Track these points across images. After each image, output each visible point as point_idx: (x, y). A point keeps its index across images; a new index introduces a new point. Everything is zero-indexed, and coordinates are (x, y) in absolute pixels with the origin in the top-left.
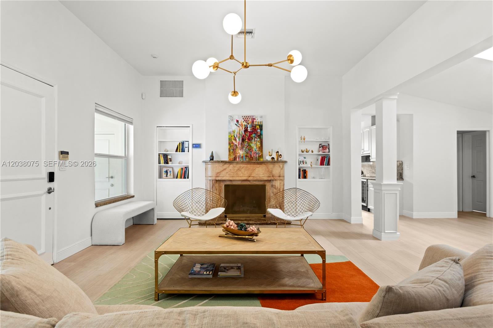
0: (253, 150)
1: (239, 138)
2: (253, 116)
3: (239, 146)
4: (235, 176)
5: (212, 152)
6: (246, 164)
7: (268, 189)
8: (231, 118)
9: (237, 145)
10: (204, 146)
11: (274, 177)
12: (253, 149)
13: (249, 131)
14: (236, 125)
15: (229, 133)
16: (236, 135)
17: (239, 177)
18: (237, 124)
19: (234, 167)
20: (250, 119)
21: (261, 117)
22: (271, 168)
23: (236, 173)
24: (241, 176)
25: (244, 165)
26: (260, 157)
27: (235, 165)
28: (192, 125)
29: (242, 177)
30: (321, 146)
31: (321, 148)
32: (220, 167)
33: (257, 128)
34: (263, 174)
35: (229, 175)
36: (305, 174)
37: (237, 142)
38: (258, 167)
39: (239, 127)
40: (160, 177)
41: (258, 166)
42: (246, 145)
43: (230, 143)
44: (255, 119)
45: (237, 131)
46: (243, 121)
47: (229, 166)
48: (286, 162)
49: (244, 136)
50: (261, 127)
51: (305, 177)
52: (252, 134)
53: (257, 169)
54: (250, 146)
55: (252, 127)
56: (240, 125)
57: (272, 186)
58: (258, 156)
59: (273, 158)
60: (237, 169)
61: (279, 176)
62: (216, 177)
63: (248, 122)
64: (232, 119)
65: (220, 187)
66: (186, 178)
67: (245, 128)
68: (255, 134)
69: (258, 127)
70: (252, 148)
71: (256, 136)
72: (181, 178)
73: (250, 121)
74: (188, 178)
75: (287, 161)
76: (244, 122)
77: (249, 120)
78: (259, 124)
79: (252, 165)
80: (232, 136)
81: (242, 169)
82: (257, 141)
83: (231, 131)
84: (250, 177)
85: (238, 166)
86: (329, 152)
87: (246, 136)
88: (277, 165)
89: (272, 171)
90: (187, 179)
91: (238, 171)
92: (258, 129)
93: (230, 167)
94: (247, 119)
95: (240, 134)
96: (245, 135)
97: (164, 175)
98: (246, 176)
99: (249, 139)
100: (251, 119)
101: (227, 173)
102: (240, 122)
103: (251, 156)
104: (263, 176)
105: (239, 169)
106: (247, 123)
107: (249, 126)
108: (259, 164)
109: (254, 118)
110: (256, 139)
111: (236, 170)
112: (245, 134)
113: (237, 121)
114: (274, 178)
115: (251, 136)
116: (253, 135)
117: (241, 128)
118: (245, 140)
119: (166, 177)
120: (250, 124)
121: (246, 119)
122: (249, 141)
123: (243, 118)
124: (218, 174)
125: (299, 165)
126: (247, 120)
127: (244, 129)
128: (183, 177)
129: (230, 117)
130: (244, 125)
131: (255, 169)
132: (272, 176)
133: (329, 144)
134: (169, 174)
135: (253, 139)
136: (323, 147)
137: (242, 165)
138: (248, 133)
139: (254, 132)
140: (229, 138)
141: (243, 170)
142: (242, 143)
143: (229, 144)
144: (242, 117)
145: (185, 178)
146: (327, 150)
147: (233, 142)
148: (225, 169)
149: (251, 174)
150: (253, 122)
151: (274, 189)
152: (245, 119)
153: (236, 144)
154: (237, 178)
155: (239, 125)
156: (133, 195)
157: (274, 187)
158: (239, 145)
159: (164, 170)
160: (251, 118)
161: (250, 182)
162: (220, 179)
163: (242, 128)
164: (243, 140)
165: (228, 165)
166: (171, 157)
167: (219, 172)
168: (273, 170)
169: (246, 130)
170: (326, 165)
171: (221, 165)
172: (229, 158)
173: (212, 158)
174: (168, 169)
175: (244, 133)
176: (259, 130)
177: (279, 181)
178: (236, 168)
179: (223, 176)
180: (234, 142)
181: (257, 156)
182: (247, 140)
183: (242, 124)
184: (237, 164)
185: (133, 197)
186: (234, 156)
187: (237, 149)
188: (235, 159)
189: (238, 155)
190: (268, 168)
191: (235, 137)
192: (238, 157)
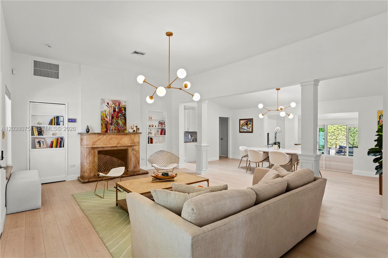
0: (120, 125)
1: (109, 116)
2: (119, 101)
4: (108, 144)
5: (88, 125)
6: (116, 135)
7: (130, 152)
8: (103, 101)
9: (108, 121)
10: (79, 121)
12: (120, 124)
13: (117, 111)
14: (107, 106)
16: (107, 114)
17: (111, 145)
18: (108, 105)
19: (107, 137)
20: (117, 102)
21: (125, 102)
23: (108, 142)
24: (112, 143)
25: (114, 136)
26: (125, 130)
27: (107, 136)
28: (68, 103)
29: (113, 144)
30: (160, 123)
31: (160, 124)
32: (96, 138)
33: (122, 109)
34: (128, 142)
35: (103, 143)
36: (151, 141)
37: (108, 119)
38: (124, 137)
39: (109, 108)
40: (34, 147)
41: (124, 136)
42: (114, 121)
43: (102, 119)
44: (121, 103)
45: (108, 111)
46: (112, 103)
47: (103, 137)
49: (113, 115)
50: (125, 109)
51: (152, 143)
52: (119, 114)
53: (123, 138)
54: (118, 122)
55: (119, 109)
56: (110, 106)
57: (133, 149)
58: (123, 129)
59: (134, 131)
60: (109, 138)
61: (138, 143)
62: (93, 145)
63: (116, 105)
64: (104, 101)
65: (95, 152)
66: (61, 147)
67: (114, 109)
68: (121, 113)
69: (123, 109)
70: (119, 123)
71: (122, 115)
72: (56, 147)
73: (117, 104)
74: (63, 147)
75: (142, 132)
76: (113, 104)
77: (116, 104)
78: (124, 106)
79: (120, 136)
80: (104, 114)
81: (113, 138)
82: (122, 118)
83: (103, 111)
84: (118, 144)
85: (110, 136)
86: (165, 127)
88: (137, 135)
91: (110, 140)
92: (123, 110)
93: (104, 137)
94: (115, 103)
95: (110, 113)
97: (37, 145)
99: (117, 117)
100: (118, 103)
101: (101, 142)
103: (118, 129)
104: (127, 143)
105: (110, 139)
106: (115, 105)
107: (116, 108)
108: (125, 135)
109: (120, 102)
110: (121, 117)
111: (108, 140)
113: (108, 103)
114: (135, 144)
115: (118, 115)
116: (120, 114)
118: (114, 117)
119: (39, 147)
120: (117, 106)
121: (114, 102)
122: (117, 118)
123: (112, 101)
124: (94, 143)
125: (148, 135)
126: (115, 104)
128: (58, 146)
129: (102, 100)
130: (113, 107)
131: (122, 139)
132: (133, 143)
133: (165, 122)
134: (42, 144)
135: (120, 117)
136: (161, 123)
138: (116, 113)
139: (120, 112)
140: (101, 116)
141: (113, 140)
142: (111, 120)
143: (102, 120)
144: (112, 100)
146: (164, 126)
147: (104, 119)
148: (100, 139)
149: (119, 142)
150: (119, 105)
151: (134, 151)
152: (113, 102)
153: (107, 120)
154: (109, 145)
155: (109, 107)
157: (134, 150)
158: (109, 121)
159: (37, 140)
160: (118, 102)
161: (117, 148)
162: (96, 147)
163: (111, 109)
164: (113, 118)
165: (102, 136)
167: (95, 141)
168: (134, 139)
169: (114, 111)
170: (163, 135)
171: (97, 136)
172: (101, 130)
173: (88, 131)
174: (40, 139)
175: (113, 112)
176: (124, 111)
177: (137, 146)
178: (108, 138)
179: (98, 144)
180: (106, 119)
183: (112, 106)
184: (109, 135)
186: (106, 129)
187: (108, 124)
188: (106, 131)
189: (109, 128)
190: (131, 138)
191: (106, 115)
192: (109, 130)
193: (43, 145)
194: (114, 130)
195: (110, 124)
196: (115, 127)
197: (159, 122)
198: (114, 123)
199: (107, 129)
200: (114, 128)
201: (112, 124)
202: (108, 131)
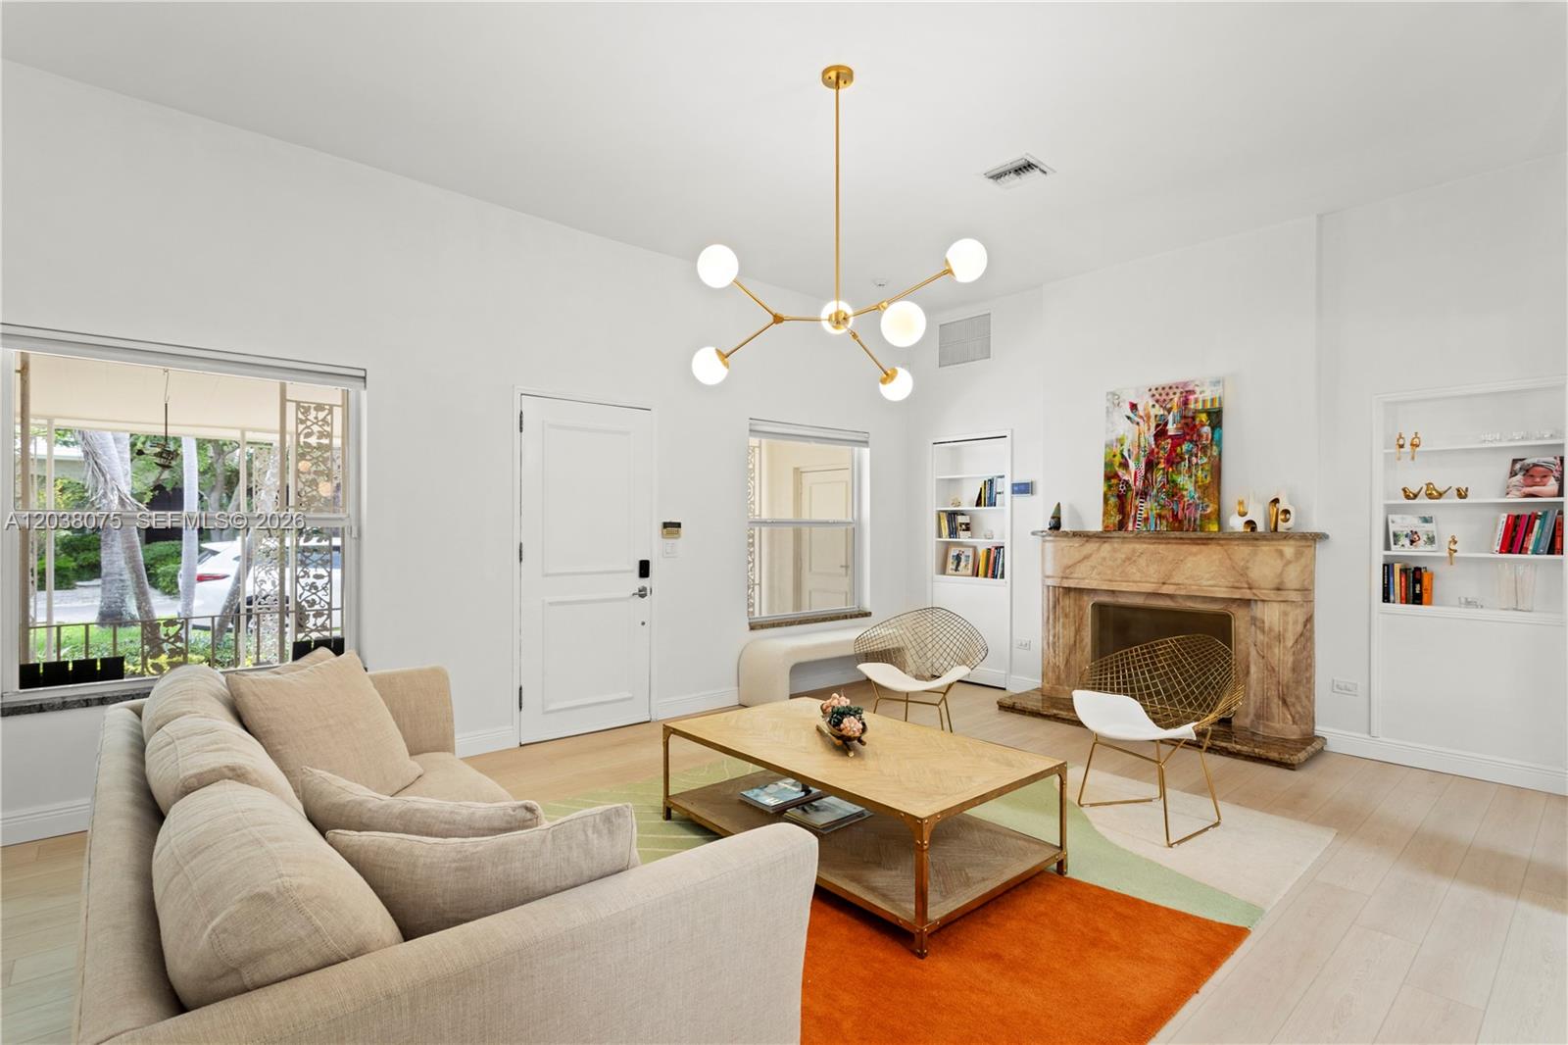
0: (1183, 496)
1: (1137, 459)
2: (1185, 384)
3: (1137, 484)
4: (1118, 578)
5: (1059, 504)
6: (1155, 543)
7: (1241, 630)
8: (1115, 399)
9: (1131, 482)
10: (1040, 488)
11: (1254, 591)
12: (1185, 493)
13: (1170, 433)
14: (1129, 418)
15: (1107, 446)
16: (1129, 450)
17: (1130, 584)
18: (1131, 415)
19: (1114, 550)
20: (1175, 394)
21: (1217, 383)
22: (1243, 559)
23: (1120, 570)
24: (1138, 579)
25: (1145, 546)
26: (1209, 519)
27: (1116, 545)
28: (1012, 430)
29: (1140, 582)
30: (1518, 466)
31: (1519, 477)
32: (1074, 549)
33: (1201, 421)
34: (1212, 578)
35: (1099, 574)
36: (1414, 588)
37: (1130, 473)
38: (1195, 555)
39: (1138, 424)
40: (943, 571)
41: (1195, 549)
42: (1159, 480)
43: (1110, 476)
44: (1192, 392)
45: (1130, 437)
46: (1151, 402)
47: (1099, 549)
48: (1319, 537)
49: (1152, 452)
50: (1214, 417)
51: (1416, 598)
52: (1180, 445)
53: (1190, 558)
54: (1173, 481)
55: (1183, 421)
56: (1141, 417)
57: (1254, 620)
58: (1201, 515)
59: (1251, 524)
60: (1123, 556)
61: (1278, 589)
62: (1063, 578)
63: (1169, 406)
64: (1116, 402)
65: (1081, 608)
67: (1157, 426)
68: (1191, 441)
69: (1204, 417)
70: (1180, 489)
71: (1195, 450)
72: (986, 576)
73: (1176, 399)
74: (1002, 576)
75: (1327, 533)
76: (1154, 406)
77: (1171, 400)
78: (1208, 406)
79: (1175, 546)
80: (1114, 456)
81: (1139, 556)
82: (1197, 464)
83: (1112, 441)
84: (1166, 586)
85: (1128, 548)
86: (1561, 493)
87: (1162, 452)
89: (1247, 568)
90: (998, 581)
91: (1127, 563)
92: (1203, 425)
93: (1102, 549)
94: (1164, 397)
95: (1139, 446)
96: (1156, 450)
97: (951, 566)
98: (1152, 580)
99: (1170, 462)
100: (1178, 395)
101: (1093, 568)
102: (1140, 408)
103: (1175, 516)
104: (1211, 582)
105: (1129, 559)
106: (1165, 408)
107: (1170, 418)
108: (1198, 544)
109: (1190, 388)
110: (1194, 458)
111: (1119, 561)
112: (1157, 446)
113: (1134, 407)
114: (1255, 595)
115: (1179, 449)
116: (1186, 447)
117: (1143, 426)
118: (1159, 463)
119: (954, 572)
120: (1175, 410)
121: (1161, 395)
122: (1171, 466)
123: (1151, 393)
124: (1067, 571)
125: (1387, 547)
126: (1165, 400)
127: (1153, 431)
128: (989, 575)
129: (1110, 397)
130: (1156, 416)
131: (1182, 561)
132: (1247, 586)
133: (1562, 460)
134: (962, 564)
135: (1183, 459)
136: (1528, 471)
137: (1140, 547)
138: (1169, 441)
139: (1188, 437)
140: (1106, 464)
141: (1142, 562)
142: (1146, 474)
143: (1108, 478)
144: (1150, 390)
145: (994, 576)
146: (1552, 485)
147: (1116, 476)
148: (1087, 557)
149: (1170, 576)
150: (1186, 403)
151: (1258, 632)
152: (1157, 396)
153: (1126, 478)
154: (1124, 584)
155: (1137, 419)
156: (868, 610)
157: (1258, 623)
158: (1135, 481)
159: (954, 552)
160: (1178, 391)
161: (1173, 601)
162: (1072, 586)
163: (1146, 428)
164: (1150, 465)
165: (1097, 545)
166: (971, 519)
167: (1070, 563)
168: (1249, 565)
169: (1161, 433)
170: (1535, 552)
171: (1077, 545)
172: (1104, 521)
173: (1056, 526)
174: (963, 549)
175: (1153, 443)
176: (1206, 430)
177: (1275, 604)
178: (1121, 555)
179: (1080, 576)
180: (1121, 472)
181: (1198, 516)
182: (1162, 466)
183: (1149, 413)
184: (1123, 543)
185: (868, 614)
186: (1119, 517)
187: (1130, 493)
188: (1122, 525)
189: (1133, 514)
190: (1230, 559)
191: (1123, 456)
192: (1131, 520)
194: (1152, 521)
195: (1137, 494)
196: (1159, 505)
197: (1515, 461)
198: (1155, 491)
199: (1123, 518)
200: (1155, 512)
201: (1146, 494)
202: (1127, 523)
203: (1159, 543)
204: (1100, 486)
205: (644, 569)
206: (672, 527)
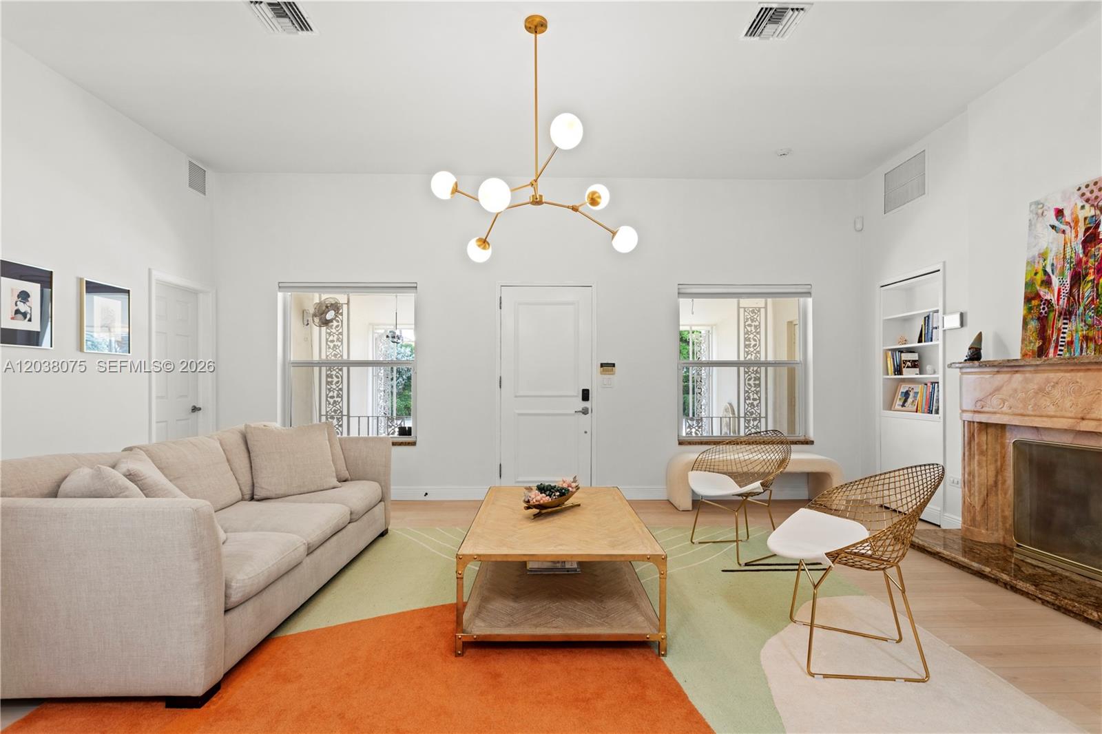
1: (1062, 273)
3: (1061, 302)
4: (1031, 413)
5: (981, 332)
8: (1038, 208)
9: (1054, 302)
14: (1053, 227)
15: (1028, 263)
16: (1053, 265)
17: (1045, 419)
18: (1056, 223)
19: (1026, 381)
23: (1033, 403)
24: (1053, 413)
25: (1060, 375)
27: (1028, 375)
28: (945, 263)
29: (1057, 417)
35: (1011, 407)
37: (1053, 291)
39: (1064, 232)
40: (890, 406)
42: (1086, 295)
43: (1031, 297)
45: (1054, 249)
46: (1080, 203)
47: (1010, 380)
49: (1079, 262)
56: (1068, 223)
60: (1036, 387)
62: (974, 411)
64: (1040, 211)
66: (932, 413)
67: (1087, 230)
72: (925, 412)
74: (937, 412)
76: (1083, 207)
80: (1036, 274)
81: (1053, 387)
83: (1034, 257)
84: (1085, 422)
87: (1092, 261)
90: (934, 415)
91: (1040, 395)
93: (1014, 380)
94: (1095, 194)
95: (1064, 258)
96: (1084, 259)
97: (898, 402)
98: (1070, 415)
101: (1005, 401)
102: (1067, 213)
105: (1042, 390)
106: (1096, 207)
111: (1031, 393)
112: (1086, 253)
113: (1059, 213)
117: (1070, 234)
118: (1087, 275)
119: (900, 408)
121: (1092, 193)
123: (1080, 192)
124: (981, 404)
126: (1096, 198)
127: (1081, 237)
129: (1033, 207)
130: (1085, 219)
134: (910, 400)
137: (1054, 376)
140: (1026, 284)
141: (1056, 393)
142: (1071, 290)
143: (1028, 299)
144: (1079, 189)
145: (930, 412)
147: (1038, 296)
148: (998, 390)
149: (1090, 410)
152: (1087, 195)
153: (1048, 297)
154: (1037, 419)
155: (1063, 227)
156: (812, 439)
158: (1058, 301)
159: (904, 388)
162: (983, 420)
163: (1073, 235)
164: (1077, 278)
165: (1008, 376)
166: (919, 356)
167: (981, 396)
169: (1090, 239)
172: (1022, 349)
173: (975, 355)
174: (912, 386)
175: (1080, 251)
178: (1033, 386)
179: (991, 410)
180: (1043, 291)
182: (1091, 277)
183: (1077, 216)
185: (812, 443)
186: (1038, 344)
187: (1051, 315)
188: (1042, 352)
189: (1055, 337)
191: (1045, 272)
192: (1053, 344)
193: (913, 401)
194: (1077, 345)
195: (1060, 314)
196: (1086, 324)
198: (1082, 308)
199: (1044, 343)
200: (1080, 333)
201: (1071, 313)
202: (1048, 349)
203: (1079, 371)
204: (1019, 309)
205: (586, 395)
206: (607, 366)
